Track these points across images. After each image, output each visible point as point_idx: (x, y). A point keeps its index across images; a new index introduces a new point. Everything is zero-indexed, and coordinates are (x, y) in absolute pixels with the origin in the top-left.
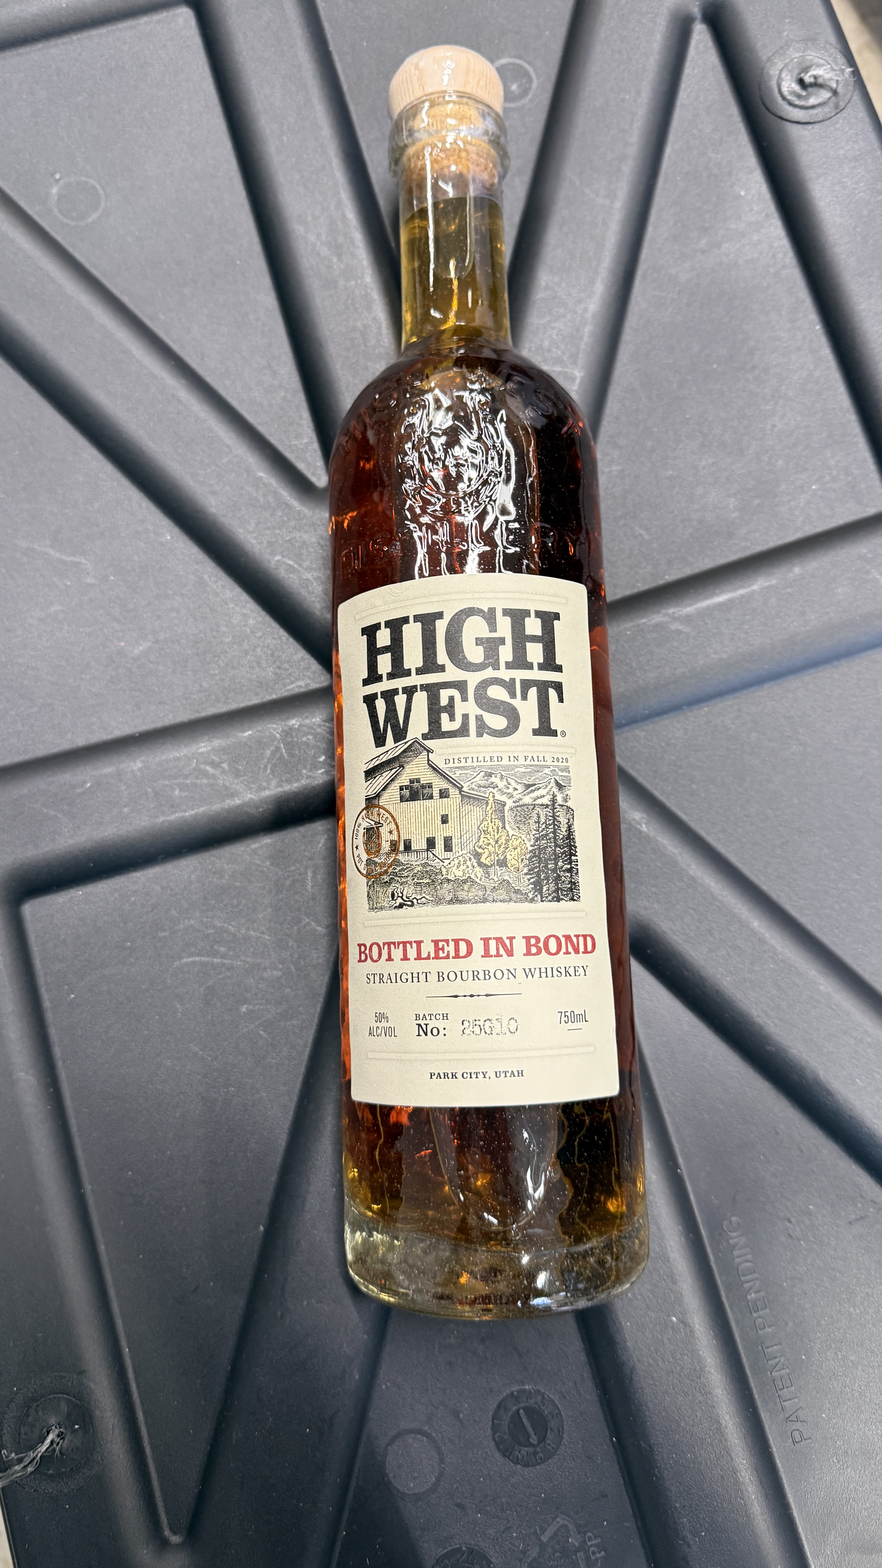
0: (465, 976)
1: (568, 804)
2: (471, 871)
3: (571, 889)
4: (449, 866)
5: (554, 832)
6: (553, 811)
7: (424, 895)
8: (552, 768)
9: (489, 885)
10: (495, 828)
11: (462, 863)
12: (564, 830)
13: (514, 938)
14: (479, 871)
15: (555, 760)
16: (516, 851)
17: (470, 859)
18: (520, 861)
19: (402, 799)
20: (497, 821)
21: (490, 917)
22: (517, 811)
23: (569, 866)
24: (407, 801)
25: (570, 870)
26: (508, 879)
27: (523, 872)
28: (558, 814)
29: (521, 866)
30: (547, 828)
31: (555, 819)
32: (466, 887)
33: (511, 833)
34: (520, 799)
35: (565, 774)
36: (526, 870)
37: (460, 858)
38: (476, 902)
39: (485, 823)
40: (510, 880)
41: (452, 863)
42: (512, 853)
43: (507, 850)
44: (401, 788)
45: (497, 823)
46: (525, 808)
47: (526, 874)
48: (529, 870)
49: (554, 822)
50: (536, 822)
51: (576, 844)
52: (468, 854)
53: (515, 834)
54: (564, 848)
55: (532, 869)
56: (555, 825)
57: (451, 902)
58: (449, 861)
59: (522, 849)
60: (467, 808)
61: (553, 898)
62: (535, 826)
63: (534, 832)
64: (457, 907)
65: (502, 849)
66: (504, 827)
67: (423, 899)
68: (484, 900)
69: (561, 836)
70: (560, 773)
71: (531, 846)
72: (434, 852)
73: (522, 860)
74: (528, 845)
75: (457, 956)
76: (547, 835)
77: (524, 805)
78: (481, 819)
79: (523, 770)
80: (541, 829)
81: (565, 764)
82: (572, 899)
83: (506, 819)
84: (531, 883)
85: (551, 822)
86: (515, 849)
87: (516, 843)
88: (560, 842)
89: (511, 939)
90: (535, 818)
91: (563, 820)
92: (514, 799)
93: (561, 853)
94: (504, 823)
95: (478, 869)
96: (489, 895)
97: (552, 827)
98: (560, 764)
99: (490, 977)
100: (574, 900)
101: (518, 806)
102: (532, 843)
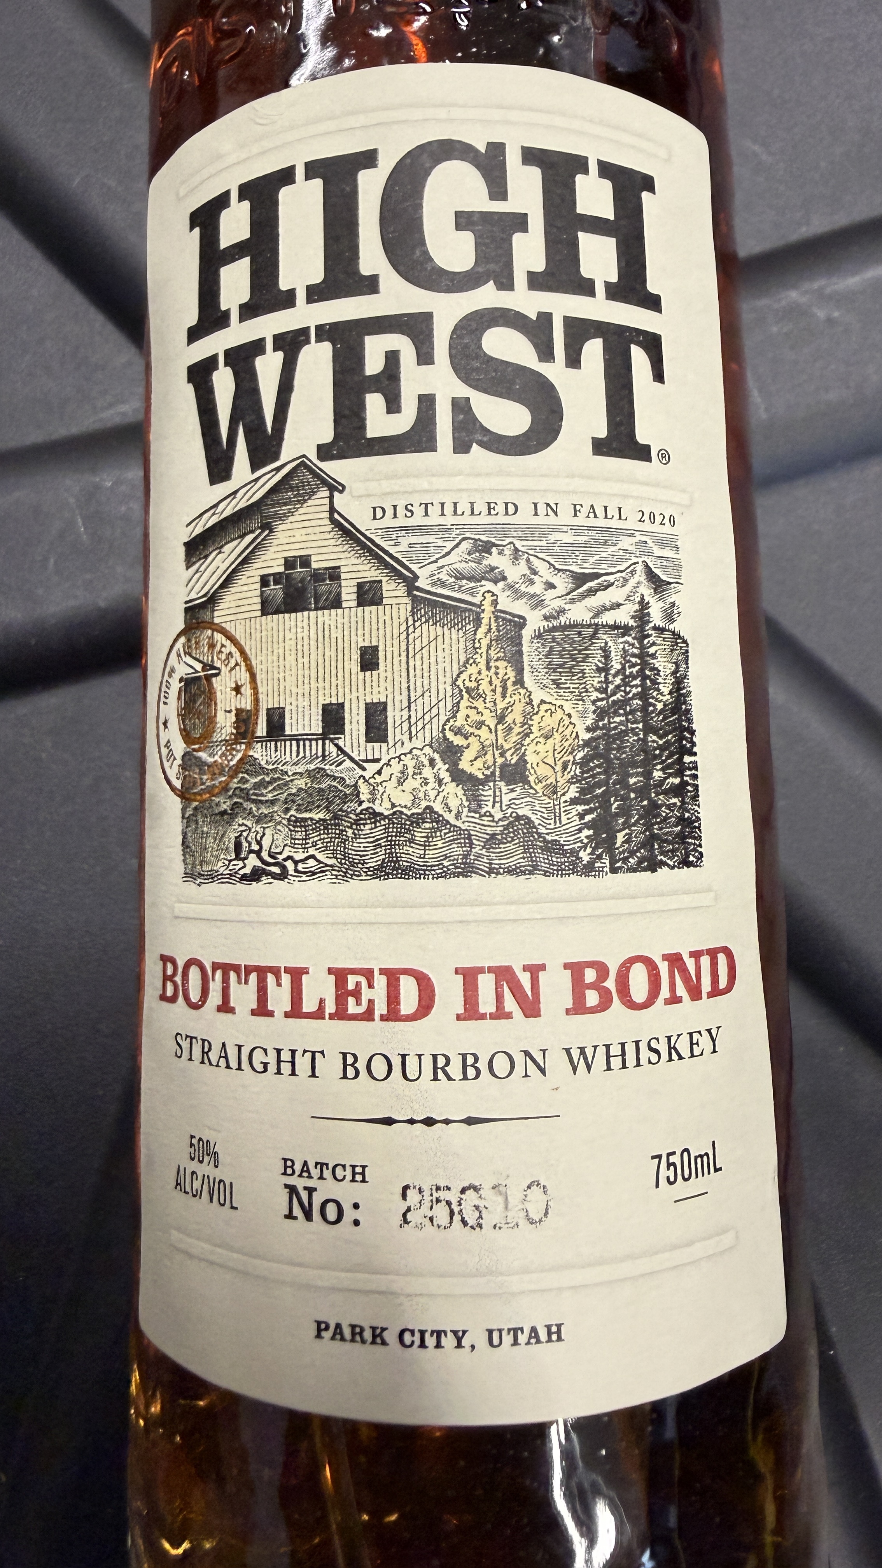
0: (412, 1070)
1: (675, 626)
2: (432, 794)
3: (682, 838)
4: (379, 779)
5: (643, 696)
6: (641, 642)
7: (312, 851)
8: (639, 537)
9: (480, 828)
10: (497, 682)
11: (410, 771)
12: (666, 690)
13: (543, 967)
14: (454, 793)
15: (646, 517)
16: (550, 741)
17: (432, 762)
18: (558, 768)
19: (267, 608)
20: (502, 664)
21: (478, 912)
22: (554, 640)
23: (677, 781)
24: (277, 612)
25: (679, 790)
26: (529, 814)
27: (567, 797)
28: (652, 650)
29: (562, 781)
30: (626, 684)
31: (644, 664)
32: (419, 835)
33: (538, 696)
34: (562, 611)
35: (667, 553)
36: (573, 792)
37: (407, 760)
38: (445, 874)
39: (472, 670)
40: (533, 818)
41: (386, 772)
42: (540, 748)
43: (528, 740)
44: (264, 581)
45: (501, 672)
46: (572, 633)
47: (574, 801)
48: (582, 792)
49: (642, 670)
50: (599, 670)
51: (694, 726)
52: (428, 750)
53: (548, 699)
54: (666, 734)
55: (590, 789)
56: (645, 678)
57: (381, 872)
58: (376, 766)
59: (564, 738)
60: (426, 631)
61: (640, 862)
62: (597, 681)
63: (595, 695)
64: (395, 886)
65: (514, 738)
66: (520, 682)
67: (311, 862)
68: (466, 870)
69: (660, 706)
70: (658, 552)
71: (588, 729)
72: (341, 743)
73: (565, 767)
74: (580, 728)
75: (393, 1015)
76: (626, 702)
77: (572, 626)
78: (463, 659)
79: (568, 538)
80: (611, 687)
81: (667, 529)
82: (685, 863)
83: (526, 659)
84: (587, 826)
85: (635, 670)
86: (547, 737)
87: (550, 722)
88: (656, 720)
89: (535, 970)
90: (597, 659)
91: (663, 665)
92: (545, 611)
93: (660, 747)
94: (520, 671)
95: (451, 788)
96: (479, 856)
97: (637, 682)
98: (656, 528)
99: (478, 1073)
100: (689, 864)
101: (554, 629)
102: (589, 722)
